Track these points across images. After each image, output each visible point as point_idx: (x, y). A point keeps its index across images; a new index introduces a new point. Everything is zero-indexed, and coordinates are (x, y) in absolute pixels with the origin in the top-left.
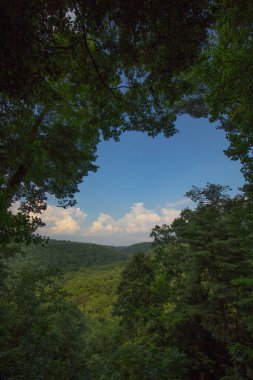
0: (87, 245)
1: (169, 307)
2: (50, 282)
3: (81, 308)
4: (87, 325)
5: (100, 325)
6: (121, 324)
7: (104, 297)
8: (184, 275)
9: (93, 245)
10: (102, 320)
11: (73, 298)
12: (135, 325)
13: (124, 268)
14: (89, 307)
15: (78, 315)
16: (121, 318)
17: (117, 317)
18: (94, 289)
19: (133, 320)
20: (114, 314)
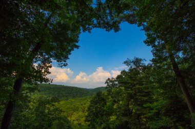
0: (73, 87)
1: (113, 118)
2: (53, 105)
3: (69, 119)
4: (72, 127)
5: (79, 127)
6: (89, 125)
7: (81, 113)
8: (121, 102)
9: (76, 88)
10: (80, 124)
11: (65, 114)
12: (96, 126)
13: (91, 99)
14: (73, 118)
15: (68, 122)
16: (89, 123)
17: (87, 123)
18: (76, 109)
19: (95, 124)
20: (85, 121)
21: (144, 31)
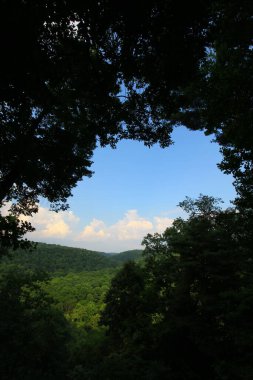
1: (156, 318)
2: (37, 287)
3: (67, 316)
5: (86, 334)
6: (107, 333)
7: (91, 305)
9: (84, 251)
10: (88, 329)
11: (59, 306)
12: (122, 336)
13: (113, 276)
14: (75, 315)
15: (64, 323)
16: (108, 327)
17: (103, 326)
18: (82, 296)
19: (120, 331)
20: (100, 323)
21: (217, 144)
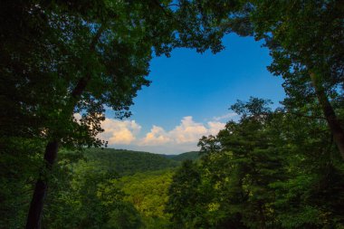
0: (142, 153)
1: (213, 207)
2: (110, 184)
3: (137, 207)
4: (142, 221)
5: (154, 221)
6: (171, 220)
7: (156, 198)
8: (227, 180)
9: (148, 154)
10: (155, 217)
11: (130, 198)
12: (184, 220)
13: (174, 173)
14: (144, 206)
15: (135, 213)
16: (171, 215)
17: (168, 214)
18: (149, 192)
19: (182, 216)
20: (165, 211)
